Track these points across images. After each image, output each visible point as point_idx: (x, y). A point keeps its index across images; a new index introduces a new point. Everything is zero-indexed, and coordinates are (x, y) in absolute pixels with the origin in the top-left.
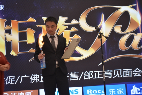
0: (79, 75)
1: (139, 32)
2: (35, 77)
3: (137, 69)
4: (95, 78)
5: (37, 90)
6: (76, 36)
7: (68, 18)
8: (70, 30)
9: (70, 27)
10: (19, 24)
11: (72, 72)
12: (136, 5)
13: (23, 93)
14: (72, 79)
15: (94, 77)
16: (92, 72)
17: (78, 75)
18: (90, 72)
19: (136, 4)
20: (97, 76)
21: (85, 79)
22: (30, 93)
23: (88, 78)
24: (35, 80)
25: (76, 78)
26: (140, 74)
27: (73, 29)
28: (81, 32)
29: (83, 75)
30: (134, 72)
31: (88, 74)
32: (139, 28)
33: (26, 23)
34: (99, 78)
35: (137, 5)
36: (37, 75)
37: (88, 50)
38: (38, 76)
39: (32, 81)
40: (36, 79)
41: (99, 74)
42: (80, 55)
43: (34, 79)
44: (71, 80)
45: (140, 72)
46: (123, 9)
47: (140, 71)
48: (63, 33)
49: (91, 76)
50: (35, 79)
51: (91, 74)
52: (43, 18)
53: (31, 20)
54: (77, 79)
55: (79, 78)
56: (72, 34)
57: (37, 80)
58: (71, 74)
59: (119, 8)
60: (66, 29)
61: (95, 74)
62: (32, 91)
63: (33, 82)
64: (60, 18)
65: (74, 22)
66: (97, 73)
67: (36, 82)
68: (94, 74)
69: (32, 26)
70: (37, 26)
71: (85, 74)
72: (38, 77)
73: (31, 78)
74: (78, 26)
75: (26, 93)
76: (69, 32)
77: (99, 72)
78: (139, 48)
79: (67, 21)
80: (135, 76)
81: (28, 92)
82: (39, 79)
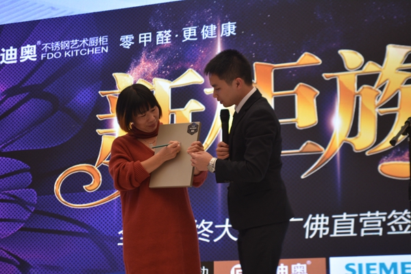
2: (317, 223)
5: (324, 259)
10: (276, 72)
13: (286, 267)
22: (305, 266)
24: (318, 231)
33: (294, 70)
36: (323, 217)
38: (327, 218)
39: (311, 232)
40: (322, 229)
43: (316, 229)
50: (319, 229)
52: (340, 52)
53: (308, 59)
57: (324, 231)
60: (409, 82)
62: (309, 262)
63: (311, 237)
64: (391, 49)
67: (321, 236)
69: (310, 76)
70: (324, 75)
72: (327, 223)
73: (307, 224)
75: (293, 266)
81: (299, 265)
82: (327, 229)
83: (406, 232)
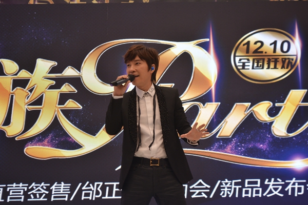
0: (72, 189)
1: (211, 101)
3: (200, 181)
4: (107, 197)
6: (71, 104)
7: (56, 63)
8: (60, 89)
9: (59, 83)
11: (56, 183)
12: (208, 40)
14: (55, 197)
15: (104, 195)
16: (101, 184)
17: (69, 190)
18: (96, 184)
19: (209, 38)
20: (111, 194)
21: (83, 198)
23: (90, 198)
25: (65, 197)
26: (204, 192)
27: (66, 88)
28: (83, 94)
29: (80, 191)
30: (193, 189)
31: (92, 187)
32: (211, 91)
34: (114, 197)
35: (210, 40)
37: (95, 135)
41: (115, 190)
42: (76, 146)
44: (52, 199)
45: (206, 188)
46: (178, 48)
47: (206, 185)
48: (43, 95)
49: (98, 193)
51: (99, 189)
52: (1, 60)
54: (66, 199)
55: (70, 196)
56: (63, 98)
58: (53, 187)
59: (171, 46)
60: (51, 87)
61: (108, 188)
64: (40, 62)
65: (69, 72)
66: (111, 187)
68: (103, 188)
71: (84, 188)
74: (76, 82)
76: (55, 94)
77: (115, 184)
78: (209, 135)
79: (53, 70)
80: (194, 196)
83: (41, 199)
